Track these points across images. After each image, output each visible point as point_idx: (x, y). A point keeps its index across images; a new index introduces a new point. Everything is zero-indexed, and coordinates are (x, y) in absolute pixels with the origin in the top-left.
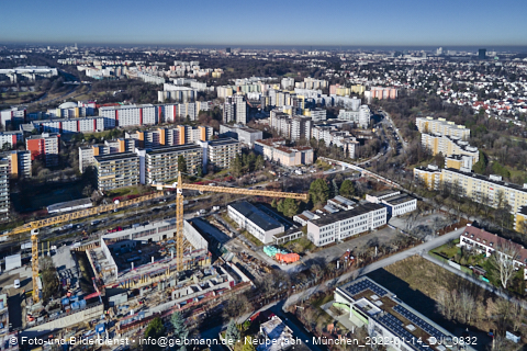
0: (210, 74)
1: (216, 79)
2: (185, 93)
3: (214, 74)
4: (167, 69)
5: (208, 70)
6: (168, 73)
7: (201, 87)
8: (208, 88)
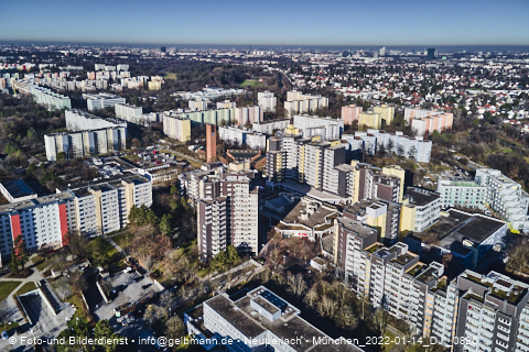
0: (146, 86)
1: (154, 93)
2: (101, 135)
3: (151, 85)
4: (84, 77)
5: (141, 78)
6: (82, 85)
7: (132, 114)
8: (145, 117)
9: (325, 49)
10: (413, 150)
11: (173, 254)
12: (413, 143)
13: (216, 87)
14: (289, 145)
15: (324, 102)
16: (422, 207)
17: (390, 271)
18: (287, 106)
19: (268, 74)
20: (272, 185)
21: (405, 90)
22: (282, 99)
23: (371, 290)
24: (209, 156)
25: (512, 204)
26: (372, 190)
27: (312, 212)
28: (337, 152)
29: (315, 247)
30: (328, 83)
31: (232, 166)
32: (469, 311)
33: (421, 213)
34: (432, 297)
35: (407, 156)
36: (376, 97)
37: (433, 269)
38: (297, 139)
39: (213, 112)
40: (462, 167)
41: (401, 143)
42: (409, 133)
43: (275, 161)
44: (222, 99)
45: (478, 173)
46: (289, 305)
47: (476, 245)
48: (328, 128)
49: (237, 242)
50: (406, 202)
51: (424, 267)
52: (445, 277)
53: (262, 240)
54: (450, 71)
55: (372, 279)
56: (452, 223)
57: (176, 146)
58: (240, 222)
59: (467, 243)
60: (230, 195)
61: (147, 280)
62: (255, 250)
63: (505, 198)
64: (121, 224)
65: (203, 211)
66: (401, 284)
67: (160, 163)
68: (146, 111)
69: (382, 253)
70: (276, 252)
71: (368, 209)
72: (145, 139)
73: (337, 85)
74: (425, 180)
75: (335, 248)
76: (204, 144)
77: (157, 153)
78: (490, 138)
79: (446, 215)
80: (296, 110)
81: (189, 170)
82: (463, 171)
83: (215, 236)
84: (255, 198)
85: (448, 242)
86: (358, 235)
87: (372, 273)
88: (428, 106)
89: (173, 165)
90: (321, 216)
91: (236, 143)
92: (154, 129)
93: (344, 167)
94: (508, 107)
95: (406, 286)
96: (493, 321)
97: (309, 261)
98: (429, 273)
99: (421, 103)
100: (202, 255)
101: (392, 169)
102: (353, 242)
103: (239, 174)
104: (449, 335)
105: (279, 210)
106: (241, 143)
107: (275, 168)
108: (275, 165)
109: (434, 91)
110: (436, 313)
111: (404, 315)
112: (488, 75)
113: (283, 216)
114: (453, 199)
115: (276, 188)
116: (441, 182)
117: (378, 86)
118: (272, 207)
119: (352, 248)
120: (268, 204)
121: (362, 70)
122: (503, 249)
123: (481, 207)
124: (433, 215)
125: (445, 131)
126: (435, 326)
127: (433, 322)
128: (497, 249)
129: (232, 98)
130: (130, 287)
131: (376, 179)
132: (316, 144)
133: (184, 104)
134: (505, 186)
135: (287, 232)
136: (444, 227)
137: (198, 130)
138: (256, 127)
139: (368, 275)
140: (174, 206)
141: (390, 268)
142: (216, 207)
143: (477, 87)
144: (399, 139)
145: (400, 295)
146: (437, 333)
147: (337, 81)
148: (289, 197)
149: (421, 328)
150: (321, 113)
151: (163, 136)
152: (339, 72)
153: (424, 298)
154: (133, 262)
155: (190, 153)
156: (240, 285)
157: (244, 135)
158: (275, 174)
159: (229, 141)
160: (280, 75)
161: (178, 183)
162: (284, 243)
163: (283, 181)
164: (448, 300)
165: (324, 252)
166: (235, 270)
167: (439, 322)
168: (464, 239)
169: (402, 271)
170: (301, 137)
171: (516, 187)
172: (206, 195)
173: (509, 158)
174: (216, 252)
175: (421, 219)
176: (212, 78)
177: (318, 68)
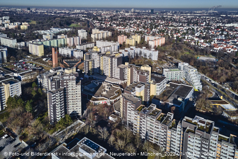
0: (19, 28)
1: (24, 31)
3: (21, 27)
5: (16, 23)
8: (18, 44)
9: (107, 9)
10: (151, 55)
11: (34, 123)
12: (150, 52)
13: (57, 27)
14: (95, 56)
15: (110, 34)
16: (159, 84)
17: (149, 120)
18: (92, 36)
19: (82, 21)
20: (88, 77)
21: (144, 27)
22: (90, 33)
23: (140, 130)
24: (54, 64)
25: (194, 78)
26: (137, 78)
27: (108, 90)
28: (118, 59)
29: (111, 109)
30: (110, 25)
31: (66, 71)
32: (189, 139)
33: (159, 86)
34: (170, 132)
35: (148, 58)
36: (132, 31)
37: (169, 117)
38: (99, 53)
39: (55, 41)
40: (171, 61)
41: (145, 52)
42: (148, 47)
43: (88, 65)
44: (60, 34)
45: (179, 64)
46: (101, 147)
47: (183, 100)
48: (113, 46)
49: (70, 111)
50: (152, 82)
51: (165, 116)
52: (174, 120)
53: (83, 108)
54: (160, 19)
55: (141, 125)
56: (172, 90)
57: (36, 59)
58: (71, 101)
59: (180, 99)
60: (65, 86)
61: (18, 141)
62: (80, 114)
63: (192, 76)
64: (2, 107)
65: (50, 97)
66: (155, 126)
67: (27, 69)
68: (18, 41)
69: (145, 111)
70: (91, 114)
71: (136, 88)
72: (18, 56)
73: (114, 25)
74: (157, 69)
75: (121, 109)
76: (51, 57)
77: (25, 63)
78: (181, 48)
79: (169, 86)
80: (97, 38)
81: (43, 73)
82: (172, 63)
83: (58, 110)
84: (79, 87)
85: (171, 99)
86: (133, 103)
87: (141, 122)
88: (154, 34)
89: (34, 70)
90: (112, 92)
91: (68, 55)
92: (23, 50)
93: (122, 66)
94: (184, 34)
95: (157, 126)
96: (200, 142)
97: (108, 117)
98: (167, 119)
99: (151, 33)
100: (51, 121)
101: (145, 67)
102: (130, 106)
103: (70, 75)
104: (179, 149)
105: (92, 90)
106: (70, 56)
107: (88, 68)
108: (88, 67)
109: (155, 28)
110: (172, 139)
111: (156, 141)
112: (175, 20)
113: (94, 93)
114: (170, 78)
115: (89, 78)
116: (165, 70)
117: (132, 26)
118: (88, 89)
119: (130, 109)
120: (86, 87)
121: (125, 19)
122: (193, 99)
123: (182, 80)
124: (164, 87)
125: (163, 45)
126: (172, 145)
127: (171, 143)
128: (191, 100)
129: (65, 33)
130: (6, 147)
131: (138, 72)
132: (108, 56)
133: (40, 37)
134: (191, 70)
135: (96, 102)
136: (169, 92)
137: (47, 50)
138: (78, 47)
139: (139, 123)
140: (34, 94)
141: (149, 118)
142: (58, 95)
143: (172, 26)
144: (144, 50)
145: (154, 131)
146: (173, 149)
147: (114, 24)
148: (97, 83)
149: (166, 147)
150: (108, 39)
151: (29, 54)
152: (115, 20)
153: (166, 132)
154: (9, 131)
155: (44, 62)
156: (73, 136)
157: (72, 52)
158: (89, 71)
159: (64, 55)
160: (88, 21)
161: (36, 80)
162: (96, 108)
163: (93, 74)
164: (177, 132)
165: (115, 111)
166: (70, 127)
167: (174, 143)
168: (178, 97)
169: (155, 120)
170: (100, 52)
171: (195, 70)
172: (52, 88)
173: (189, 57)
174: (59, 119)
175: (159, 89)
176: (55, 23)
177: (105, 18)
